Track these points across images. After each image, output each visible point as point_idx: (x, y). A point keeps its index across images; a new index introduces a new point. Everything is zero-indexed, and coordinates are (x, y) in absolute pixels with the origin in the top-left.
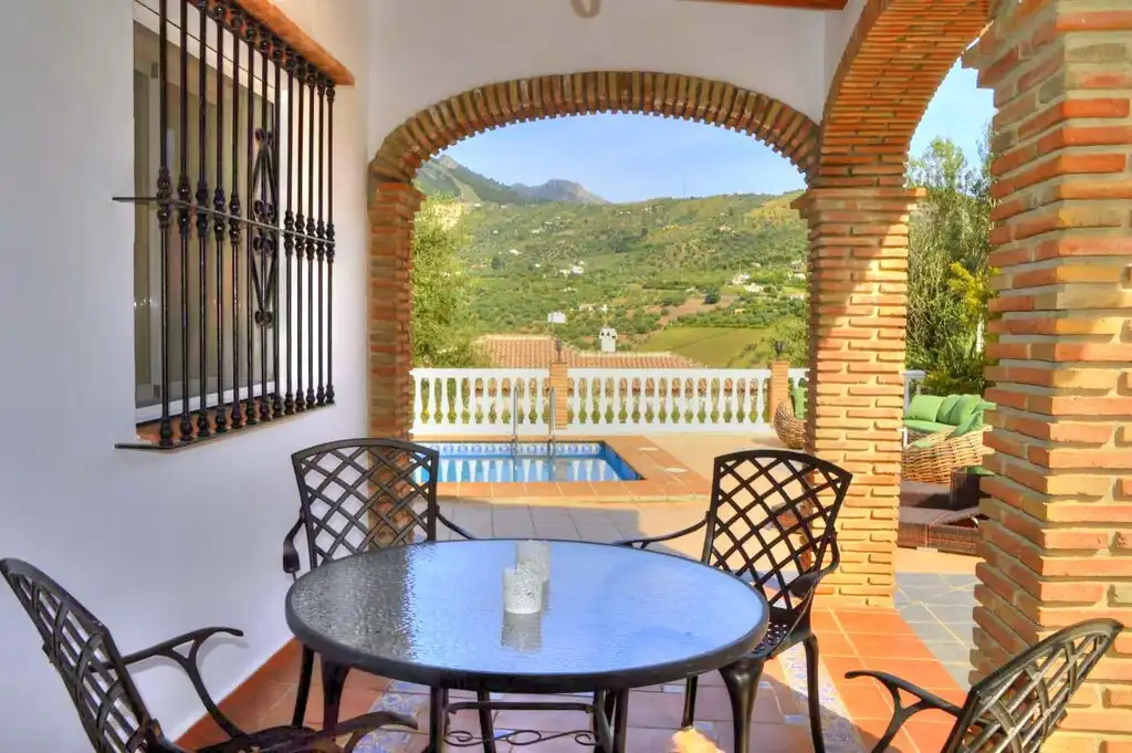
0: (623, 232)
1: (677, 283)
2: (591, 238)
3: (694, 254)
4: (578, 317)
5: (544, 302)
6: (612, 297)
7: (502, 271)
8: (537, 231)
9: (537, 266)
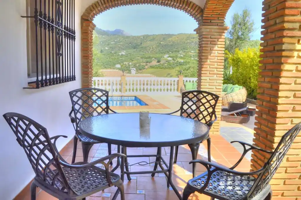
0: (135, 43)
1: (150, 57)
2: (127, 45)
3: (154, 49)
4: (124, 66)
5: (115, 62)
6: (133, 60)
7: (103, 53)
8: (113, 43)
9: (113, 52)
